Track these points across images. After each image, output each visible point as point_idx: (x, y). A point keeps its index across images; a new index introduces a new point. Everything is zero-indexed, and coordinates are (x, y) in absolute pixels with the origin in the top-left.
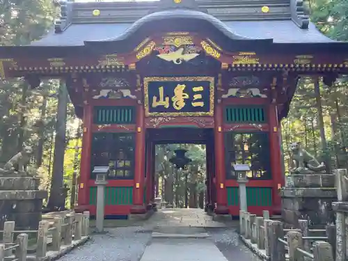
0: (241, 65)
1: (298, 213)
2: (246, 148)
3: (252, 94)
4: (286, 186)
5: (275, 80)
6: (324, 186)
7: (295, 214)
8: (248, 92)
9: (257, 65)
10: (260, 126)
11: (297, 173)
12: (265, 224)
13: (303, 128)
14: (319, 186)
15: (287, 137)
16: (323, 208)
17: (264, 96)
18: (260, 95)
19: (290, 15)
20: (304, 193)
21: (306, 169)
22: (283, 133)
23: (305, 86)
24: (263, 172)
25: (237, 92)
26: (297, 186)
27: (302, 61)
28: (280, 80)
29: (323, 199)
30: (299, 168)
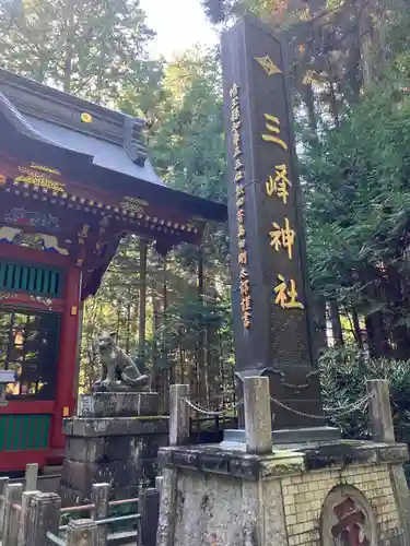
0: (31, 185)
1: (94, 467)
2: (19, 340)
3: (43, 244)
4: (79, 412)
5: (86, 228)
6: (143, 414)
7: (87, 469)
8: (37, 238)
9: (60, 193)
10: (49, 301)
11: (103, 389)
12: (24, 501)
13: (116, 317)
14: (135, 414)
15: (90, 329)
16: (136, 453)
17: (64, 252)
18: (57, 248)
19: (122, 140)
20: (109, 427)
21: (119, 382)
22: (85, 322)
23: (128, 253)
24: (40, 385)
25: (17, 236)
26: (99, 415)
27: (132, 207)
28: (93, 230)
29: (138, 437)
30: (107, 381)
